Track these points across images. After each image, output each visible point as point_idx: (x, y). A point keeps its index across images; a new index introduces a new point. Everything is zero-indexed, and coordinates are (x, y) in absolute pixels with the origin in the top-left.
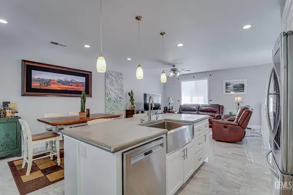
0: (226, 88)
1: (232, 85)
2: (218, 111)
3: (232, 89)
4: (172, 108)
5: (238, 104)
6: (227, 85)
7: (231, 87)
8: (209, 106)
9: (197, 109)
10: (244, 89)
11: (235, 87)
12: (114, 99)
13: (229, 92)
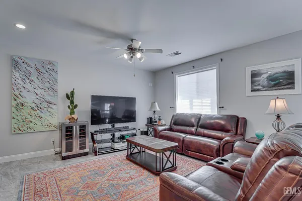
0: (252, 82)
1: (265, 76)
2: (234, 129)
3: (265, 83)
4: (160, 120)
5: (278, 117)
6: (254, 75)
7: (263, 79)
8: (218, 118)
9: (195, 124)
10: (293, 83)
11: (271, 79)
12: (34, 105)
13: (258, 90)
